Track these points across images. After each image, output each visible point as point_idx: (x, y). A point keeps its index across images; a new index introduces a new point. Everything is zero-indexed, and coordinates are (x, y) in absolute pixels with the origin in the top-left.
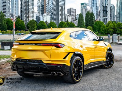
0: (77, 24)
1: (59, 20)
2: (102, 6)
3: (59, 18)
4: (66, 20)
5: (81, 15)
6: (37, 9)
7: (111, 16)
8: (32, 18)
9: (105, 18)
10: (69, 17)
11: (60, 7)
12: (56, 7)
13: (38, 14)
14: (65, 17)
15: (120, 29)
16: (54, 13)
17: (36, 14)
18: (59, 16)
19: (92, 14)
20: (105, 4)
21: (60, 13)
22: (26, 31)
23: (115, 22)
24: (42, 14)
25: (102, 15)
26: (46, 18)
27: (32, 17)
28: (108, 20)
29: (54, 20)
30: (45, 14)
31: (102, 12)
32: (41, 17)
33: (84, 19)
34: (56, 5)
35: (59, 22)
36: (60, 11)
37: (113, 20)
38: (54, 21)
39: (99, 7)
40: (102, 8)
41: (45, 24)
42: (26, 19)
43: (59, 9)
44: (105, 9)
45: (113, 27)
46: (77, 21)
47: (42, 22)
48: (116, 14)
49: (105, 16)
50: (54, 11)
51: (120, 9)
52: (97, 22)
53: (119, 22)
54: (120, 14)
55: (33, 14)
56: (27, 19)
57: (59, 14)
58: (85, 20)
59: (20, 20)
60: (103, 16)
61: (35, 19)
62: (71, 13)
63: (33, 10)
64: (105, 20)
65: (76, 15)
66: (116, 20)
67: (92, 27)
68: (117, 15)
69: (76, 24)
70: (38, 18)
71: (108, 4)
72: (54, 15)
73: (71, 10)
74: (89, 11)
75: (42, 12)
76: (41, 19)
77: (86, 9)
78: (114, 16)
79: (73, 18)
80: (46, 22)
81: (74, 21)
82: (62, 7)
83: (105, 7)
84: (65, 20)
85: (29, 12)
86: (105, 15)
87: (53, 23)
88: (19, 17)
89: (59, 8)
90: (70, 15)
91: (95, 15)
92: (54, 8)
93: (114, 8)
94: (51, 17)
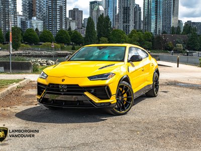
0: (85, 33)
1: (56, 27)
2: (122, 7)
3: (56, 25)
4: (68, 27)
5: (90, 20)
6: (22, 10)
7: (135, 23)
8: (14, 23)
9: (127, 25)
10: (71, 23)
11: (58, 7)
12: (52, 6)
13: (23, 18)
14: (66, 23)
15: (148, 42)
16: (49, 17)
17: (20, 17)
18: (56, 21)
19: (108, 18)
20: (126, 3)
21: (58, 17)
22: (5, 44)
23: (141, 31)
24: (30, 18)
25: (122, 20)
26: (37, 24)
27: (14, 21)
28: (131, 28)
29: (48, 27)
30: (34, 18)
31: (122, 15)
32: (29, 22)
33: (95, 25)
34: (52, 4)
35: (56, 30)
36: (58, 13)
37: (138, 28)
38: (49, 29)
39: (118, 8)
40: (122, 10)
41: (36, 34)
43: (56, 11)
44: (126, 10)
45: (138, 39)
46: (85, 28)
47: (31, 30)
48: (142, 20)
49: (126, 22)
50: (49, 13)
51: (148, 12)
52: (115, 30)
53: (147, 32)
54: (148, 19)
55: (15, 17)
56: (6, 25)
57: (56, 19)
58: (97, 28)
60: (124, 22)
61: (19, 26)
62: (74, 16)
63: (16, 11)
64: (127, 27)
65: (83, 19)
66: (142, 28)
67: (107, 39)
68: (144, 20)
69: (83, 33)
70: (23, 23)
71: (130, 4)
72: (49, 19)
73: (74, 12)
74: (103, 14)
75: (29, 14)
76: (29, 25)
77: (98, 10)
78: (139, 21)
79: (78, 25)
80: (37, 30)
81: (80, 30)
82: (61, 7)
83: (127, 8)
84: (66, 27)
85: (8, 14)
86: (126, 20)
87: (48, 32)
89: (56, 8)
90: (74, 19)
91: (111, 20)
92: (49, 9)
93: (140, 10)
94: (44, 23)
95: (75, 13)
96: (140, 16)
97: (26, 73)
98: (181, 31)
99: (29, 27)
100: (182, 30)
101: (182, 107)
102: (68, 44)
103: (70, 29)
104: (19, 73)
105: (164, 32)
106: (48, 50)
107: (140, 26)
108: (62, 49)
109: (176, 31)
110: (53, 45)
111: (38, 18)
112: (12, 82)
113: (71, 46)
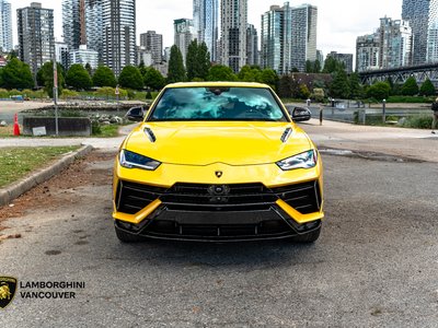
0: (167, 72)
1: (120, 61)
2: (226, 28)
3: (120, 58)
4: (139, 62)
5: (175, 50)
7: (248, 54)
8: (51, 56)
9: (234, 59)
10: (145, 55)
11: (121, 29)
12: (112, 28)
14: (136, 55)
16: (108, 44)
17: (61, 46)
18: (120, 51)
19: (204, 47)
20: (233, 22)
21: (122, 45)
23: (258, 68)
24: (76, 46)
25: (228, 50)
26: (87, 56)
27: (50, 53)
28: (242, 63)
29: (107, 61)
30: (83, 47)
31: (228, 42)
32: (74, 53)
33: (184, 59)
34: (112, 24)
35: (120, 67)
36: (122, 39)
37: (253, 63)
38: (107, 65)
39: (220, 31)
40: (227, 33)
41: (86, 72)
42: (35, 60)
43: (119, 35)
44: (233, 34)
46: (167, 64)
47: (78, 67)
48: (259, 49)
49: (234, 54)
50: (107, 38)
51: (269, 36)
52: (217, 66)
53: (267, 69)
54: (268, 48)
55: (52, 45)
56: (37, 59)
57: (120, 48)
58: (187, 63)
59: (20, 62)
60: (230, 53)
61: (58, 60)
62: (149, 43)
63: (53, 35)
64: (234, 62)
65: (164, 48)
66: (259, 62)
68: (262, 51)
69: (164, 72)
70: (65, 56)
71: (240, 24)
72: (107, 48)
73: (149, 36)
74: (196, 40)
75: (74, 41)
76: (74, 58)
77: (188, 34)
78: (255, 52)
79: (154, 57)
80: (88, 66)
81: (159, 66)
82: (127, 29)
83: (234, 30)
84: (136, 62)
85: (41, 41)
86: (234, 50)
87: (107, 70)
88: (13, 54)
89: (119, 31)
90: (148, 49)
91: (210, 50)
92: (107, 31)
93: (256, 33)
94: (100, 55)
95: (151, 39)
96: (256, 42)
97: (82, 136)
98: (320, 68)
99: (74, 62)
100: (322, 66)
101: (341, 185)
102: (140, 89)
103: (142, 64)
104: (71, 136)
105: (295, 70)
106: (107, 99)
107: (255, 61)
108: (131, 97)
109: (313, 67)
110: (118, 90)
111: (90, 47)
112: (66, 149)
113: (145, 93)
